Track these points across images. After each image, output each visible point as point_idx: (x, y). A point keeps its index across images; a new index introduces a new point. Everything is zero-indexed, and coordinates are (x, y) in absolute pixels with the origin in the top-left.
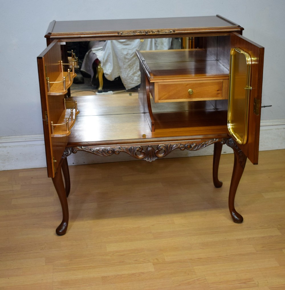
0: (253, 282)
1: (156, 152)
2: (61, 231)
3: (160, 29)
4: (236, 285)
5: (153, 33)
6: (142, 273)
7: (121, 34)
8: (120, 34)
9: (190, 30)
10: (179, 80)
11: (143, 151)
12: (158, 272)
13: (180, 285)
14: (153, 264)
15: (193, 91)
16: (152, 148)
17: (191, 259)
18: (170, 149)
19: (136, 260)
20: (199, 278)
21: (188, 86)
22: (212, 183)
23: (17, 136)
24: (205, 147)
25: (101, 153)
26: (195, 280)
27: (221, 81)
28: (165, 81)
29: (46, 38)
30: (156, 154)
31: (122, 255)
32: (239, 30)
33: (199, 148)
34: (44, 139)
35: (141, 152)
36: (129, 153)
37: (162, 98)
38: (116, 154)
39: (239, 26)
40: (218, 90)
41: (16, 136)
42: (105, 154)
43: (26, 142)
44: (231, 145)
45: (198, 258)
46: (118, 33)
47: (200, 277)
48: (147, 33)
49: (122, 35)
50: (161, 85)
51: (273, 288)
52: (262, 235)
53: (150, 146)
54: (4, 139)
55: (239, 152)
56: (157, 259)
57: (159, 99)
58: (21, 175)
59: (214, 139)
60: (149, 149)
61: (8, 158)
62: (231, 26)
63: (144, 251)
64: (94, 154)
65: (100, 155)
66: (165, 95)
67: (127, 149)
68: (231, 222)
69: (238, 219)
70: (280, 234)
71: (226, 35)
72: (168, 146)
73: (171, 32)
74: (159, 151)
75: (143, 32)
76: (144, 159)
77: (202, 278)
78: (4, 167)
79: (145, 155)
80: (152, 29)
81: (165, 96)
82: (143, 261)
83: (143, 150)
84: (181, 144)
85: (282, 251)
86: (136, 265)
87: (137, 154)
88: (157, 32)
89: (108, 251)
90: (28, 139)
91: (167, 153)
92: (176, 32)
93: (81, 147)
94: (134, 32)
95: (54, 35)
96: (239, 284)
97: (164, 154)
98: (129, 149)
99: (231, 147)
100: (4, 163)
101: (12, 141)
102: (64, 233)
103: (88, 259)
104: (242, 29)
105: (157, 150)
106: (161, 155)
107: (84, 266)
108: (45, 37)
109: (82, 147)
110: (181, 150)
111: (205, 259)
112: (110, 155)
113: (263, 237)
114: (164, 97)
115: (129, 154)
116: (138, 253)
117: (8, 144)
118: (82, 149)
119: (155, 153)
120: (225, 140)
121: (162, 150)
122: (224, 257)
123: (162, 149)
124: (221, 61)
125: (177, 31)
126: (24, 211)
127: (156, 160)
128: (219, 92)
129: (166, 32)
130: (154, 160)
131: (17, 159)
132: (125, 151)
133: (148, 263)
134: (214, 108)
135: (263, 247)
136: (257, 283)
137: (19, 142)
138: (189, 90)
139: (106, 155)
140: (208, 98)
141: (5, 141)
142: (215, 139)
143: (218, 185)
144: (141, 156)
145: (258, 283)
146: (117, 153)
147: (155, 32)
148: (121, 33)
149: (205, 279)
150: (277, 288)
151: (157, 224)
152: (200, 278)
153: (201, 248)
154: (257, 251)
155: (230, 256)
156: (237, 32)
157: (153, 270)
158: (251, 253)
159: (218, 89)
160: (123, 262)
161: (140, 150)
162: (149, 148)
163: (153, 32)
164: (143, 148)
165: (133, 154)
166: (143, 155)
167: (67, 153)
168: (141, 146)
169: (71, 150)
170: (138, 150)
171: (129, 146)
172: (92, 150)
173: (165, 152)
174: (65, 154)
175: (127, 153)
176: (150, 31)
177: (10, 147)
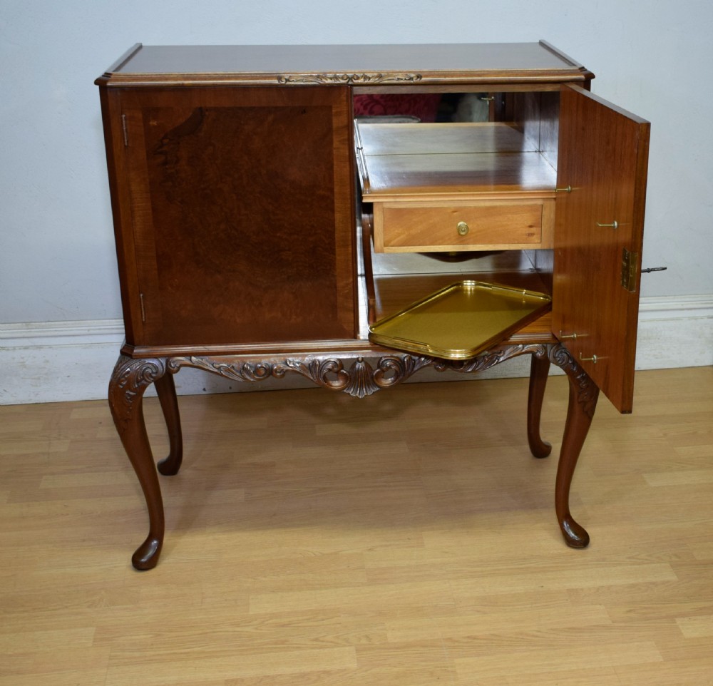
1: (374, 374)
2: (144, 560)
3: (384, 69)
5: (367, 81)
6: (325, 672)
7: (287, 80)
8: (284, 80)
9: (460, 76)
10: (434, 199)
11: (342, 371)
12: (366, 671)
14: (357, 651)
15: (470, 226)
16: (366, 363)
17: (450, 639)
18: (409, 365)
19: (316, 640)
21: (455, 213)
22: (527, 447)
23: (68, 322)
24: (497, 363)
25: (238, 374)
27: (540, 202)
28: (398, 200)
30: (375, 380)
31: (284, 626)
32: (582, 77)
34: (124, 331)
35: (337, 372)
36: (310, 375)
37: (392, 243)
38: (276, 377)
39: (582, 69)
40: (531, 227)
41: (65, 322)
42: (249, 378)
43: (90, 337)
44: (560, 362)
45: (468, 637)
46: (279, 78)
48: (350, 79)
49: (288, 83)
50: (390, 209)
52: (632, 581)
53: (360, 359)
54: (37, 328)
55: (579, 377)
56: (367, 637)
57: (385, 245)
58: (75, 415)
59: (518, 345)
60: (357, 366)
61: (46, 374)
62: (565, 67)
63: (340, 616)
64: (222, 375)
65: (235, 378)
66: (399, 235)
67: (303, 366)
68: (559, 546)
69: (578, 539)
70: (674, 578)
71: (549, 89)
72: (405, 360)
73: (411, 79)
74: (383, 371)
75: (342, 78)
76: (345, 391)
78: (37, 395)
79: (346, 381)
80: (364, 70)
81: (399, 238)
82: (331, 642)
83: (343, 369)
85: (675, 623)
86: (314, 651)
87: (328, 378)
88: (377, 77)
89: (251, 613)
90: (93, 330)
91: (401, 377)
92: (423, 79)
93: (189, 358)
94: (318, 77)
95: (117, 80)
97: (395, 381)
98: (307, 365)
99: (561, 367)
100: (37, 386)
101: (56, 333)
102: (152, 563)
103: (200, 632)
104: (591, 76)
105: (377, 370)
106: (387, 382)
107: (186, 650)
109: (193, 358)
110: (438, 369)
111: (485, 639)
112: (260, 380)
113: (633, 586)
114: (396, 240)
115: (309, 378)
116: (323, 620)
117: (47, 339)
118: (191, 364)
119: (372, 377)
120: (545, 348)
121: (389, 370)
122: (533, 636)
123: (389, 368)
124: (546, 154)
125: (426, 76)
126: (65, 506)
127: (374, 392)
128: (533, 230)
129: (399, 79)
130: (370, 393)
131: (68, 376)
132: (298, 370)
133: (345, 646)
134: (532, 267)
135: (630, 611)
137: (74, 336)
138: (459, 224)
139: (252, 380)
140: (507, 245)
142: (520, 346)
143: (540, 450)
144: (337, 384)
147: (373, 76)
148: (287, 77)
151: (382, 546)
153: (478, 611)
154: (613, 622)
156: (577, 84)
157: (354, 665)
158: (598, 626)
159: (530, 223)
160: (283, 643)
161: (335, 369)
162: (358, 363)
163: (365, 77)
164: (343, 363)
165: (318, 377)
166: (341, 382)
167: (154, 371)
168: (339, 360)
169: (164, 364)
170: (331, 367)
171: (308, 359)
172: (217, 366)
173: (397, 375)
174: (150, 374)
175: (303, 375)
176: (359, 75)
177: (50, 347)
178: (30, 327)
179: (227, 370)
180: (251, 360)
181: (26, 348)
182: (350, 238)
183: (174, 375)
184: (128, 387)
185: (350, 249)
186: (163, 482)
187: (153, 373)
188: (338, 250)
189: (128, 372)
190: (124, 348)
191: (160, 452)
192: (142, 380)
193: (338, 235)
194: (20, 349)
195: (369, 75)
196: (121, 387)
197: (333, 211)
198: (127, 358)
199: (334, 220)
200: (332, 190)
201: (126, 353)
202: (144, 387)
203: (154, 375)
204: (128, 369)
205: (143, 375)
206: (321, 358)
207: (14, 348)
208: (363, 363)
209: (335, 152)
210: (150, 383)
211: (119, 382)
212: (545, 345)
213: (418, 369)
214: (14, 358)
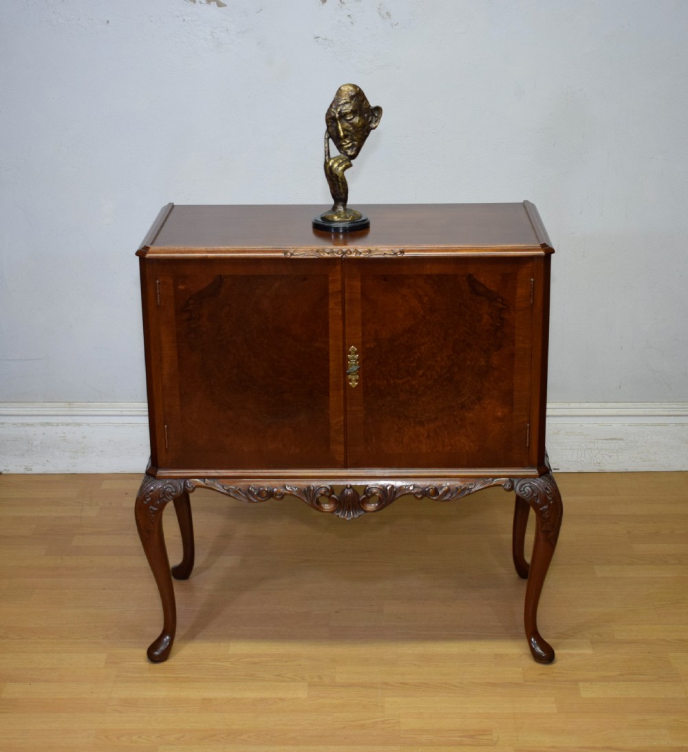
1: (361, 499)
2: (157, 654)
5: (358, 256)
7: (292, 254)
8: (289, 254)
9: (437, 251)
11: (333, 496)
16: (354, 490)
18: (390, 495)
23: (105, 404)
24: (469, 494)
25: (244, 495)
29: (138, 258)
30: (361, 504)
32: (543, 253)
33: (453, 496)
35: (329, 497)
36: (305, 498)
38: (276, 498)
39: (543, 245)
41: (102, 404)
42: (252, 499)
43: (123, 418)
46: (286, 253)
48: (344, 254)
49: (293, 257)
53: (349, 486)
54: (77, 409)
55: (541, 509)
58: (106, 485)
59: (488, 478)
60: (346, 492)
61: (83, 448)
64: (231, 496)
65: (241, 499)
67: (300, 491)
69: (544, 655)
72: (388, 488)
73: (395, 254)
74: (368, 498)
75: (338, 253)
76: (335, 513)
78: (75, 466)
79: (337, 505)
80: (357, 247)
83: (333, 494)
84: (415, 487)
87: (320, 500)
88: (367, 252)
91: (384, 503)
92: (406, 254)
93: (203, 480)
94: (318, 251)
95: (153, 253)
97: (379, 506)
98: (303, 490)
101: (94, 413)
102: (164, 657)
105: (364, 497)
106: (372, 507)
108: (138, 253)
109: (206, 480)
110: (416, 498)
112: (261, 501)
115: (303, 500)
117: (85, 418)
118: (205, 485)
119: (359, 502)
120: (512, 482)
121: (374, 497)
123: (374, 494)
125: (409, 251)
127: (360, 516)
129: (385, 254)
130: (356, 516)
131: (102, 451)
132: (295, 493)
137: (108, 416)
139: (255, 501)
141: (80, 413)
142: (491, 479)
144: (328, 507)
146: (278, 497)
147: (363, 252)
148: (292, 251)
161: (327, 494)
162: (346, 490)
163: (357, 252)
164: (334, 489)
165: (312, 500)
166: (332, 506)
167: (174, 490)
168: (331, 486)
169: (182, 484)
170: (323, 493)
171: (304, 484)
172: (226, 488)
173: (380, 501)
174: (170, 493)
175: (299, 498)
176: (352, 250)
177: (88, 425)
178: (71, 406)
179: (235, 492)
180: (254, 484)
181: (68, 424)
182: (342, 383)
183: (191, 495)
184: (152, 503)
185: (342, 392)
186: (177, 585)
187: (173, 491)
188: (331, 393)
189: (152, 491)
190: (149, 469)
191: (175, 558)
192: (163, 498)
193: (331, 380)
194: (63, 425)
195: (360, 250)
196: (146, 502)
197: (328, 361)
198: (151, 478)
199: (329, 368)
200: (327, 343)
201: (151, 473)
202: (165, 504)
203: (173, 494)
204: (152, 488)
205: (164, 493)
206: (314, 484)
207: (58, 424)
208: (351, 490)
209: (330, 312)
210: (170, 500)
211: (145, 499)
212: (512, 479)
213: (400, 497)
214: (57, 433)
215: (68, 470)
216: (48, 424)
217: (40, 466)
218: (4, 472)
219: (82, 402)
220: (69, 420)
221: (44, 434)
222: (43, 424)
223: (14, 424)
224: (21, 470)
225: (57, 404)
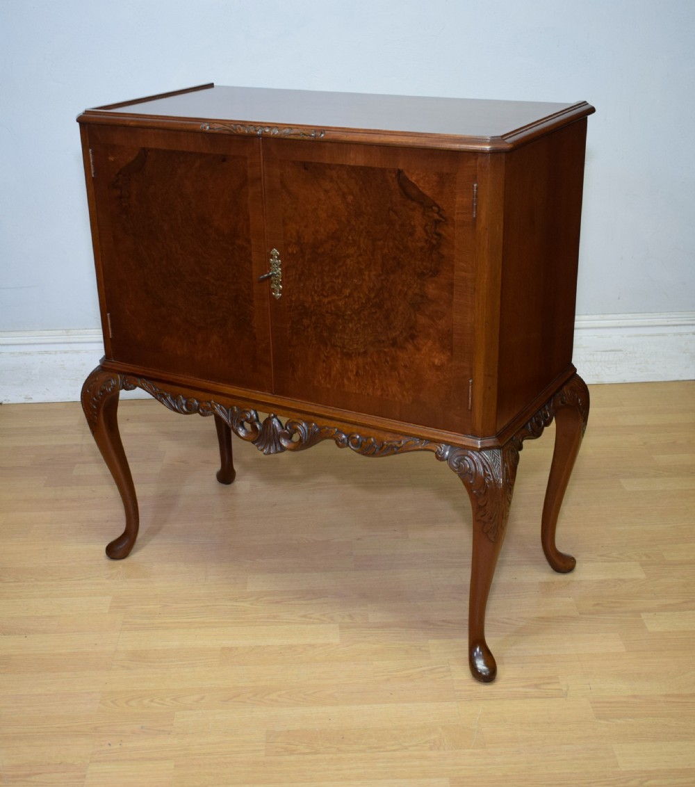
0: (556, 686)
4: (515, 689)
6: (310, 645)
12: (348, 646)
13: (388, 680)
14: (341, 628)
19: (305, 616)
20: (434, 667)
26: (424, 671)
45: (443, 621)
47: (439, 666)
51: (600, 703)
52: (601, 577)
54: (74, 335)
56: (350, 616)
70: (642, 576)
77: (441, 667)
78: (75, 394)
82: (318, 619)
85: (640, 617)
86: (302, 626)
89: (248, 590)
96: (524, 687)
113: (602, 581)
117: (84, 345)
126: (94, 491)
133: (329, 623)
136: (565, 689)
141: (78, 340)
145: (568, 690)
149: (449, 671)
150: (611, 703)
151: (369, 536)
152: (436, 668)
153: (454, 598)
154: (581, 614)
155: (517, 621)
157: (337, 641)
158: (565, 616)
160: (274, 617)
177: (86, 352)
178: (69, 333)
181: (66, 352)
194: (61, 353)
207: (56, 352)
214: (55, 361)
215: (69, 398)
216: (46, 352)
217: (39, 396)
218: (4, 403)
219: (79, 329)
220: (66, 347)
221: (42, 363)
222: (40, 353)
223: (11, 353)
224: (21, 400)
225: (55, 332)
